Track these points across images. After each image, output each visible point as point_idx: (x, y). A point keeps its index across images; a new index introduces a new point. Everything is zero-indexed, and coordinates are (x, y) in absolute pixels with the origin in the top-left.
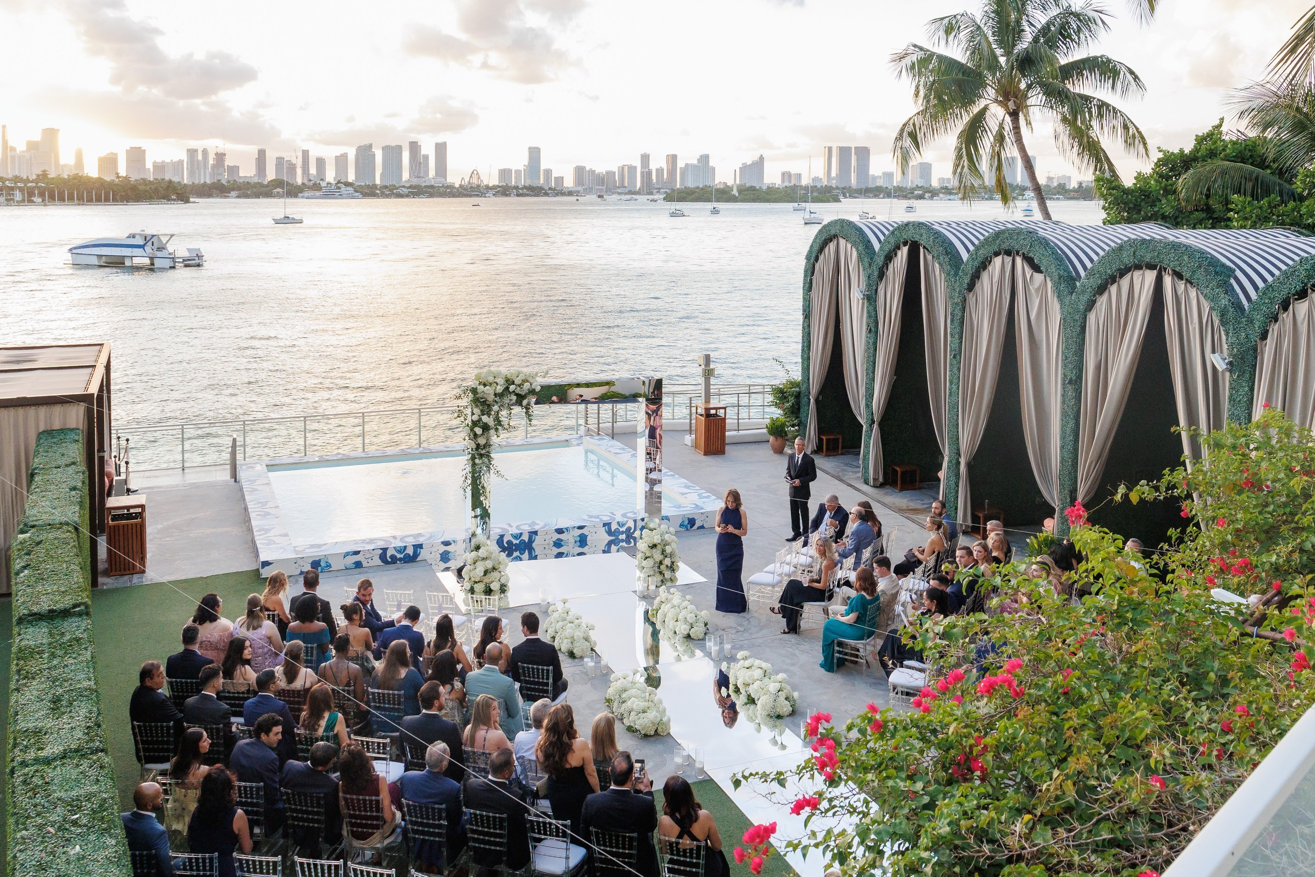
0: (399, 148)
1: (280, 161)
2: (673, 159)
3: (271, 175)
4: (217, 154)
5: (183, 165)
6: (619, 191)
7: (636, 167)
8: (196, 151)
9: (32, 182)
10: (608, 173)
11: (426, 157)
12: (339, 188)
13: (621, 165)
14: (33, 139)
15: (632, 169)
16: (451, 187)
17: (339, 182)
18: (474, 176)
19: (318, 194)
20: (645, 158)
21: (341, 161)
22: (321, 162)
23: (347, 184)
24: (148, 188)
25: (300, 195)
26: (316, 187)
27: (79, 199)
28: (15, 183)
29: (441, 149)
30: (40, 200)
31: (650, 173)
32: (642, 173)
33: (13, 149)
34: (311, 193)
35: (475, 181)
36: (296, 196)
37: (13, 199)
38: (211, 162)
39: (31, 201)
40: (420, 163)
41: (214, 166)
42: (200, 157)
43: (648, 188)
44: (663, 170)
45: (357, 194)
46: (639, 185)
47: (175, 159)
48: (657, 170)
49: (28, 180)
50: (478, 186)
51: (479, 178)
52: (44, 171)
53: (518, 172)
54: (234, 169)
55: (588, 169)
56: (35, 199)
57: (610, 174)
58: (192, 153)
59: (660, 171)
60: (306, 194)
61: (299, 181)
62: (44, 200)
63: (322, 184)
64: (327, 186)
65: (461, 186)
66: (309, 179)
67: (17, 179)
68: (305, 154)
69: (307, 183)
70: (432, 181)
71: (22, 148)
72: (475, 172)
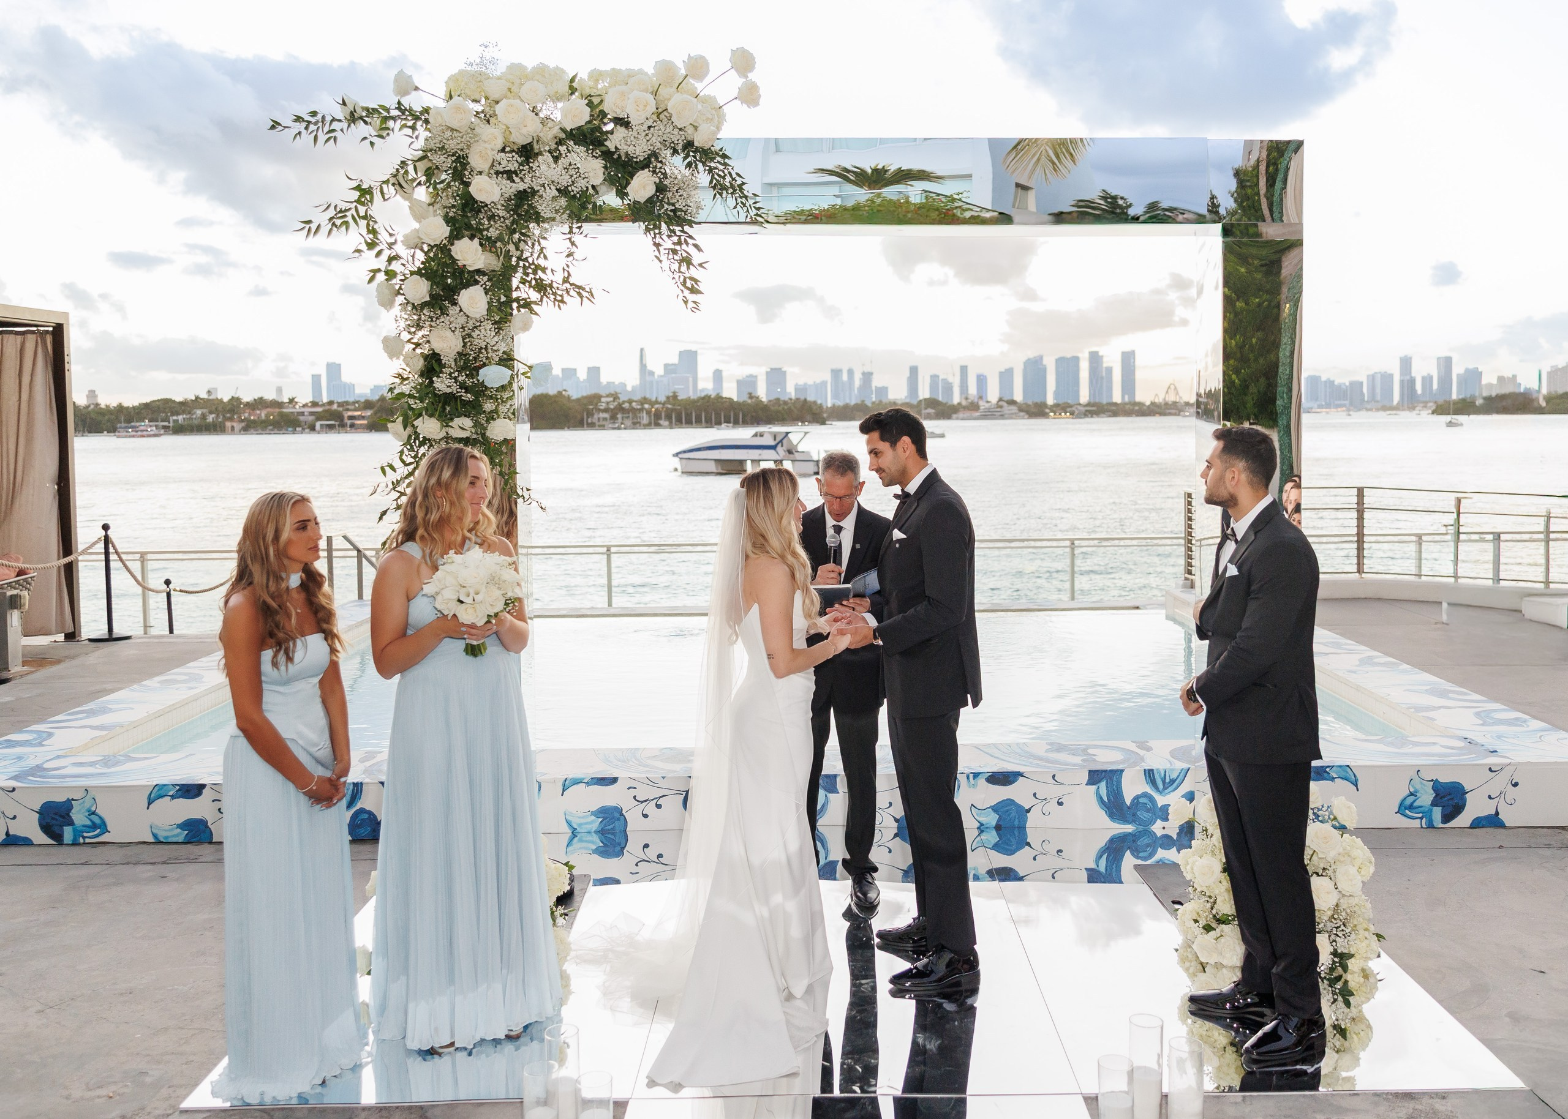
0: (1077, 360)
1: (934, 378)
2: (1446, 363)
3: (924, 393)
4: (864, 374)
5: (826, 387)
6: (1369, 407)
7: (1391, 376)
8: (840, 371)
9: (660, 403)
10: (1352, 384)
11: (1110, 370)
12: (1001, 407)
13: (1371, 373)
14: (670, 362)
15: (1387, 378)
16: (1141, 404)
17: (1000, 400)
18: (1172, 392)
19: (977, 414)
20: (1406, 363)
21: (1006, 376)
22: (981, 380)
23: (1012, 402)
24: (781, 408)
25: (954, 416)
26: (973, 407)
27: (707, 422)
28: (644, 405)
29: (1128, 359)
30: (667, 423)
31: (1412, 381)
32: (1402, 382)
33: (652, 373)
34: (967, 414)
35: (1171, 398)
36: (949, 417)
38: (857, 382)
39: (658, 425)
40: (1102, 378)
41: (860, 388)
42: (845, 378)
43: (1411, 400)
44: (1431, 378)
45: (1022, 414)
46: (1396, 398)
47: (818, 381)
48: (1423, 378)
49: (657, 402)
50: (1175, 403)
51: (1177, 393)
52: (674, 393)
54: (883, 390)
55: (1324, 379)
56: (661, 422)
57: (1356, 386)
58: (836, 373)
59: (1427, 380)
60: (961, 415)
61: (956, 399)
62: (671, 423)
63: (981, 403)
64: (987, 405)
65: (1153, 403)
66: (967, 399)
67: (645, 400)
68: (964, 370)
69: (964, 403)
70: (1117, 398)
71: (659, 371)
72: (1172, 387)
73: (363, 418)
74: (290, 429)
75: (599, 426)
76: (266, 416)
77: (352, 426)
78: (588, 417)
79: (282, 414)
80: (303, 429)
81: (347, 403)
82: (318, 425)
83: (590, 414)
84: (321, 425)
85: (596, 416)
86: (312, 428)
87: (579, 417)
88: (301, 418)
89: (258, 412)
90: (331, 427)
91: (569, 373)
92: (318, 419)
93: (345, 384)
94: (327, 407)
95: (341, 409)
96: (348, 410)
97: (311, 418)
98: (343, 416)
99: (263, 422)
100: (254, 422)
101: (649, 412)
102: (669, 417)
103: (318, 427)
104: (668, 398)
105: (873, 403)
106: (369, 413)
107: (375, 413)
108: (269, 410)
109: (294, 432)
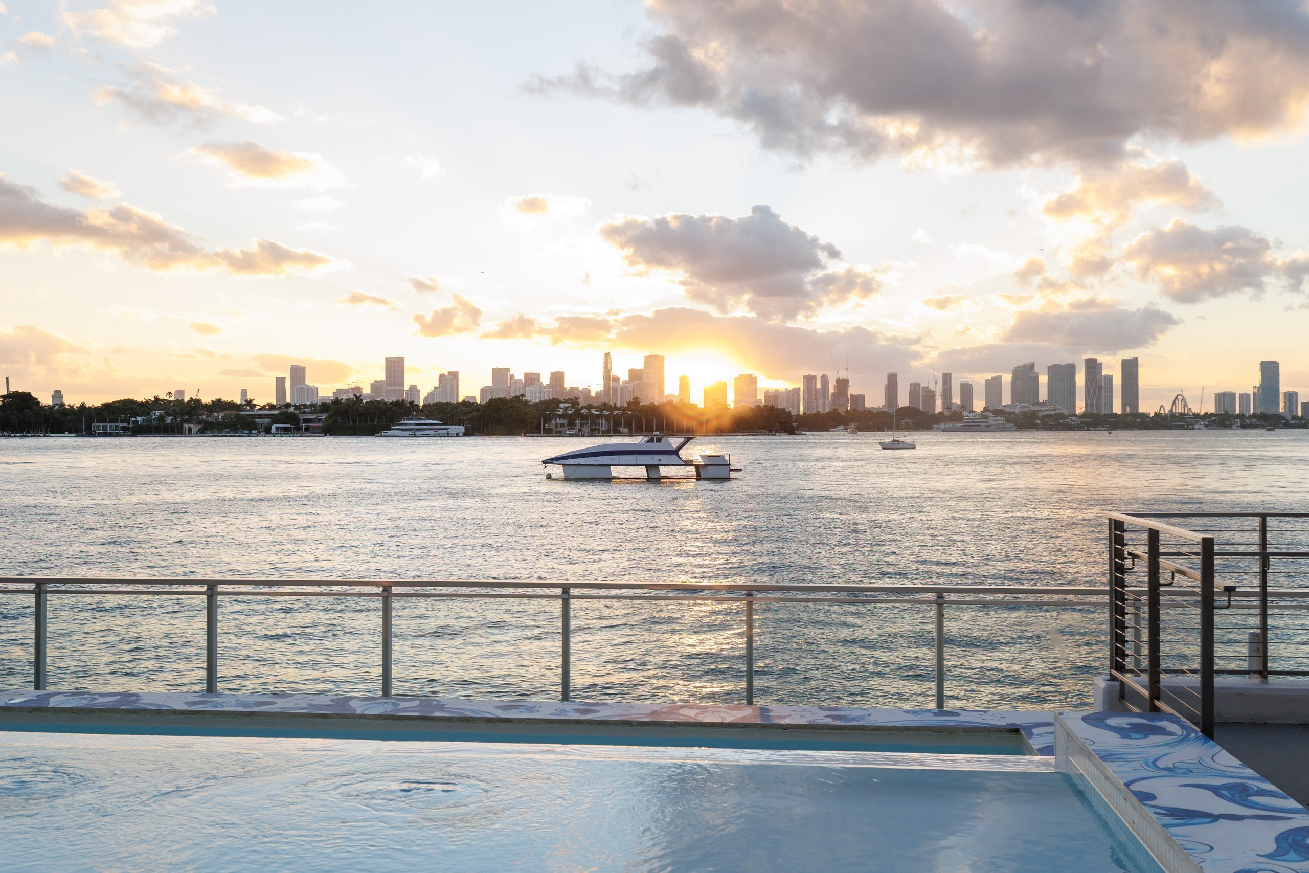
0: (1071, 369)
1: (915, 388)
3: (903, 401)
4: (838, 381)
5: (798, 394)
8: (814, 377)
9: (621, 410)
11: (1109, 379)
14: (636, 368)
16: (1143, 416)
17: (986, 410)
18: (1179, 403)
19: (958, 425)
21: (993, 386)
22: (967, 390)
23: (999, 412)
25: (935, 426)
26: (956, 416)
28: (601, 411)
29: (1130, 368)
30: (627, 430)
33: (616, 379)
36: (933, 429)
37: (598, 429)
38: (832, 390)
40: (1100, 387)
41: (835, 396)
42: (819, 386)
45: (1009, 425)
47: (790, 388)
49: (616, 408)
50: (1182, 415)
51: (1186, 404)
52: (637, 398)
53: (1244, 397)
54: (859, 399)
58: (809, 380)
60: (943, 426)
61: (939, 407)
62: (631, 430)
63: (965, 413)
64: (971, 415)
65: (1157, 415)
66: (948, 408)
67: (605, 406)
68: (947, 378)
69: (946, 413)
70: (1117, 408)
71: (624, 377)
72: (1180, 398)
73: (319, 421)
74: (246, 432)
75: (557, 432)
76: (223, 418)
77: (307, 429)
78: (545, 423)
79: (238, 416)
80: (259, 432)
81: (305, 406)
82: (274, 427)
83: (548, 420)
84: (277, 428)
85: (553, 422)
86: (268, 431)
87: (536, 422)
88: (257, 420)
89: (216, 414)
90: (285, 431)
91: (532, 378)
92: (274, 422)
93: (309, 388)
94: (284, 410)
95: (298, 412)
96: (304, 413)
97: (267, 421)
98: (299, 419)
99: (220, 424)
100: (211, 424)
101: (607, 418)
102: (628, 425)
103: (273, 430)
104: (629, 404)
105: (847, 411)
106: (324, 416)
107: (330, 417)
108: (227, 412)
109: (249, 435)
